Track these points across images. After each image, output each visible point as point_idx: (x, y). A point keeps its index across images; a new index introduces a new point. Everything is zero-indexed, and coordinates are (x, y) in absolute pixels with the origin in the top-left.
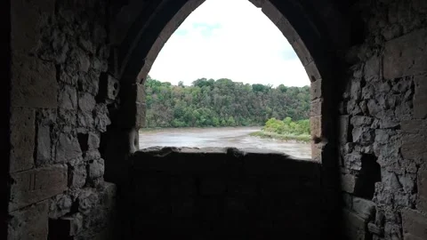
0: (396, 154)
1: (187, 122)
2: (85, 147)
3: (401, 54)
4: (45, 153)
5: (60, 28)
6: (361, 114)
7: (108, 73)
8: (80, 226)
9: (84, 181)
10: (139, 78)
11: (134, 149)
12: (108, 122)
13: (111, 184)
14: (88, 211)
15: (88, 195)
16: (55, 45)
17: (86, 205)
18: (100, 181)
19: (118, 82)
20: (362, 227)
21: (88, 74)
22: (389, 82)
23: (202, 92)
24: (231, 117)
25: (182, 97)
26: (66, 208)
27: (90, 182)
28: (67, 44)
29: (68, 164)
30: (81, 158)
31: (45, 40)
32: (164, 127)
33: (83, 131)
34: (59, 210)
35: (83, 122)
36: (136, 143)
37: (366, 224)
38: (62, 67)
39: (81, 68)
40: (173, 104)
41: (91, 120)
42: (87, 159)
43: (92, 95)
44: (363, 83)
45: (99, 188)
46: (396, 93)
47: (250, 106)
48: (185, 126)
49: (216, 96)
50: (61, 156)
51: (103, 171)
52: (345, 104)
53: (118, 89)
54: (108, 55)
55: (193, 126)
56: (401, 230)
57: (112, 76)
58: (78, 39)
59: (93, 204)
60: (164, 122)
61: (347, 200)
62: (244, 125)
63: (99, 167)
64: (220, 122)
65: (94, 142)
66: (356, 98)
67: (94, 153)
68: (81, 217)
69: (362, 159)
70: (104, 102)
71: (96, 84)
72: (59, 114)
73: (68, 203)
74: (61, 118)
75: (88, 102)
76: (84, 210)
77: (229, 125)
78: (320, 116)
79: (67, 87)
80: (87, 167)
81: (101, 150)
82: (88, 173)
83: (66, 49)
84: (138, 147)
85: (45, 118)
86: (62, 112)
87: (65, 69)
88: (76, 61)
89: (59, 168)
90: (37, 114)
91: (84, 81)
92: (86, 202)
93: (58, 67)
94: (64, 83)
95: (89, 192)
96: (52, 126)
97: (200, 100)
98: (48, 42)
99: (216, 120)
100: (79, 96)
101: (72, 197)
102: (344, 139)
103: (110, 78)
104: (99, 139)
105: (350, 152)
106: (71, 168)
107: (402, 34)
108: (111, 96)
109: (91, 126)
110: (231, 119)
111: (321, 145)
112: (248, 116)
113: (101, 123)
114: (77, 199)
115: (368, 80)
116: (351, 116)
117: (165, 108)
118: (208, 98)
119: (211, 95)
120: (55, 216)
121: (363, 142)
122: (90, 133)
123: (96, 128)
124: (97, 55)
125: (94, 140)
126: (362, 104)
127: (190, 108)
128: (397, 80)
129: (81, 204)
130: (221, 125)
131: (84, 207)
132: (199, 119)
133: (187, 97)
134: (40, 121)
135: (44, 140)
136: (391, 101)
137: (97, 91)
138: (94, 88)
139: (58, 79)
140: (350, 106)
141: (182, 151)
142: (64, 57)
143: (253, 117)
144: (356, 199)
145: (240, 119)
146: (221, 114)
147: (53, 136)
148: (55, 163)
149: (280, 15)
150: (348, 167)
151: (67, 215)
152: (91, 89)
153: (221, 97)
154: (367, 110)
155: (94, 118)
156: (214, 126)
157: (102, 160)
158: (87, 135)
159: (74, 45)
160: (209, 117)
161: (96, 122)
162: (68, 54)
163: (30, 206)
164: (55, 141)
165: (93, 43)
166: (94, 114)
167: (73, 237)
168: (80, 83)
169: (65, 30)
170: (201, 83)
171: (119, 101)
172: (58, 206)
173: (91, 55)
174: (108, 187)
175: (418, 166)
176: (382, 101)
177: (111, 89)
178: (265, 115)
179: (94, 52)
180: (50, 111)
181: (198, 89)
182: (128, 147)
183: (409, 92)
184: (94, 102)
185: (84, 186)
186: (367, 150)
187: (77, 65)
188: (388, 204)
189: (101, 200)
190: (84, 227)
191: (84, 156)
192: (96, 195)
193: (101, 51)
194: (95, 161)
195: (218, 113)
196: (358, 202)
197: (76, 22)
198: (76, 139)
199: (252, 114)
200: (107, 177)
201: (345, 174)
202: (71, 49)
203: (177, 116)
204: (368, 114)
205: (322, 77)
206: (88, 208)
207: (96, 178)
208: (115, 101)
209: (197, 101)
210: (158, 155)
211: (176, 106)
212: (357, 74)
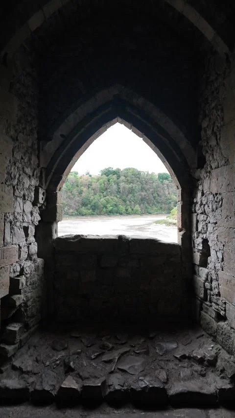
0: (216, 239)
1: (94, 210)
2: (27, 235)
3: (217, 180)
4: (8, 238)
5: (15, 164)
6: (202, 213)
7: (39, 186)
8: (24, 284)
9: (27, 256)
10: (58, 188)
11: (55, 237)
12: (39, 219)
13: (41, 259)
14: (28, 275)
15: (29, 265)
16: (12, 176)
17: (27, 270)
18: (35, 257)
19: (44, 191)
20: (202, 286)
21: (29, 189)
22: (213, 195)
23: (109, 181)
24: (137, 206)
25: (89, 186)
26: (17, 272)
27: (30, 257)
28: (18, 173)
29: (19, 245)
30: (25, 242)
31: (8, 173)
32: (72, 215)
33: (25, 225)
34: (14, 272)
35: (26, 219)
36: (56, 232)
37: (204, 283)
38: (16, 188)
39: (25, 186)
40: (81, 193)
41: (30, 218)
42: (28, 242)
43: (31, 201)
44: (203, 194)
45: (35, 261)
46: (216, 202)
47: (155, 195)
48: (92, 215)
49: (122, 185)
50: (15, 241)
51: (37, 250)
52: (195, 206)
53: (45, 196)
54: (39, 175)
55: (100, 214)
56: (218, 284)
57: (41, 188)
58: (23, 168)
59: (31, 271)
60: (71, 211)
61: (196, 270)
62: (150, 213)
63: (34, 248)
64: (127, 210)
65: (32, 231)
66: (199, 203)
67: (32, 239)
68: (25, 278)
69: (202, 242)
70: (37, 205)
71: (33, 194)
72: (14, 215)
73: (19, 269)
74: (15, 218)
75: (28, 207)
76: (26, 274)
77: (135, 213)
78: (181, 213)
79: (18, 199)
80: (28, 247)
81: (35, 236)
82: (29, 252)
83: (17, 176)
84: (57, 235)
85: (8, 218)
86: (16, 214)
87: (17, 189)
88: (22, 183)
89: (15, 248)
90: (5, 216)
91: (26, 194)
92: (27, 268)
93: (14, 187)
94: (17, 197)
95: (29, 263)
96: (11, 223)
97: (106, 189)
98: (9, 174)
99: (122, 208)
100: (24, 203)
101: (20, 265)
102: (194, 229)
103: (40, 189)
104: (34, 230)
105: (197, 238)
106: (20, 248)
107: (218, 167)
108: (41, 201)
109: (30, 222)
110: (137, 207)
111: (182, 233)
112: (154, 204)
113: (35, 220)
114: (23, 267)
115: (205, 192)
116: (198, 214)
117: (72, 197)
118: (115, 187)
119: (118, 184)
120: (12, 275)
121: (203, 232)
122: (30, 226)
123: (33, 222)
124: (33, 175)
125: (32, 230)
126: (202, 206)
127: (97, 196)
128: (216, 194)
129: (25, 270)
130: (127, 213)
131: (26, 272)
132: (106, 207)
133: (94, 186)
134: (6, 220)
135: (8, 231)
136: (214, 207)
137: (33, 199)
138: (32, 197)
139: (14, 194)
140: (197, 208)
141: (88, 237)
142: (16, 180)
143: (159, 205)
144: (201, 268)
145: (146, 207)
146: (128, 202)
147: (12, 228)
148: (12, 244)
149: (154, 145)
150: (196, 247)
151: (18, 276)
152: (30, 198)
153: (128, 186)
154: (205, 212)
155: (31, 216)
156: (121, 214)
157: (36, 243)
158: (28, 227)
159: (21, 172)
160: (116, 205)
161: (33, 219)
162: (18, 179)
163: (2, 268)
164: (13, 231)
165: (31, 169)
166: (32, 214)
167: (21, 289)
168: (24, 196)
169: (17, 165)
170: (108, 173)
171: (45, 204)
172: (14, 270)
173: (30, 177)
174: (40, 261)
175: (224, 246)
176: (210, 207)
177: (41, 196)
178: (170, 203)
179: (31, 174)
180: (10, 214)
181: (105, 177)
182: (51, 235)
183: (221, 202)
184: (32, 206)
185: (27, 259)
186: (205, 236)
187: (23, 185)
188: (213, 270)
189: (35, 269)
190: (26, 285)
191: (26, 240)
192: (33, 265)
193: (35, 173)
194: (32, 244)
195: (125, 201)
196: (201, 270)
197: (22, 158)
198: (22, 230)
199: (158, 202)
200: (39, 255)
201: (195, 252)
202: (20, 175)
203: (84, 204)
204: (205, 214)
205: (181, 187)
206: (28, 273)
207: (32, 255)
208: (43, 204)
209: (104, 190)
210: (72, 240)
211: (83, 194)
212: (200, 187)
